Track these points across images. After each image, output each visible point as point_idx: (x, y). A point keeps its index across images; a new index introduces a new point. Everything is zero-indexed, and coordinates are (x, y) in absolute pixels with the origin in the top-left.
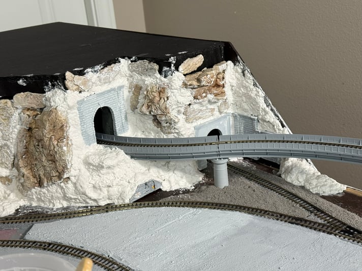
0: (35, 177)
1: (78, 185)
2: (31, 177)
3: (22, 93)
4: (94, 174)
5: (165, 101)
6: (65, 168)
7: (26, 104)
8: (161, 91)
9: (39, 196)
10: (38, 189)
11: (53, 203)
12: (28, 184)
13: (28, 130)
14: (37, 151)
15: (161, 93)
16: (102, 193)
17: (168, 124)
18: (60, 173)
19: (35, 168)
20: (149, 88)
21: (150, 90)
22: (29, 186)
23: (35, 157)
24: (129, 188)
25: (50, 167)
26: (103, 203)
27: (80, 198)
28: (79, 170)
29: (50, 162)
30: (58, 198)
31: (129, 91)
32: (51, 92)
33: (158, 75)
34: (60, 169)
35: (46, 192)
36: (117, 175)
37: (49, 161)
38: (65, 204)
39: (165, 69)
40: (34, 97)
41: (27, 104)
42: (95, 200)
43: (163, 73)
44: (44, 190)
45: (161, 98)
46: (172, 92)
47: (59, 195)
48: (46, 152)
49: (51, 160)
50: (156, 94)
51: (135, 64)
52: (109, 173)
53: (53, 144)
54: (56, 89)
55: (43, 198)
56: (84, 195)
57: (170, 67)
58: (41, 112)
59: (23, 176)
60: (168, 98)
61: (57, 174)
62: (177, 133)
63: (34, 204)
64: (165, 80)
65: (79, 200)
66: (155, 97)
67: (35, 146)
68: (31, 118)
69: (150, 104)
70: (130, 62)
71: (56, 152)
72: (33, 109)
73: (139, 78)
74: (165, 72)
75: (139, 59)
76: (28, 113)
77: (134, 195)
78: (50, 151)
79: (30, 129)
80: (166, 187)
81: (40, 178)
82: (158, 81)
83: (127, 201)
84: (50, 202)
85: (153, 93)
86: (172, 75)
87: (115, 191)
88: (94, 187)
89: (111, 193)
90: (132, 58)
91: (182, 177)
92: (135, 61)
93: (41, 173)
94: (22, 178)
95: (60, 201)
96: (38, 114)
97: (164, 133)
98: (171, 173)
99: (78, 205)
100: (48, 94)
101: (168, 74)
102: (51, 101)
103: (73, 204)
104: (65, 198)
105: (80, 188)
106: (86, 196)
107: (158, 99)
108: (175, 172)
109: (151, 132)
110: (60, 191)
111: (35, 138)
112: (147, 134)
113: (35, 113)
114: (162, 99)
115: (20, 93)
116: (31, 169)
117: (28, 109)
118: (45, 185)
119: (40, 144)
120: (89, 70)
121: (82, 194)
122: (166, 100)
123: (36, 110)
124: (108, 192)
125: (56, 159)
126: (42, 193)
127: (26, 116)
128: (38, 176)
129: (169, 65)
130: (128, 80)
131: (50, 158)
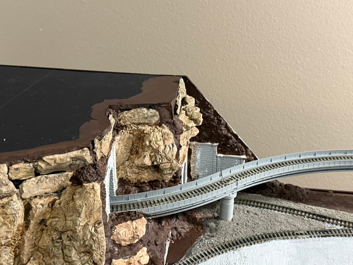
3: (33, 178)
5: (170, 148)
7: (38, 191)
8: (166, 138)
13: (40, 223)
15: (166, 141)
17: (171, 171)
18: (96, 264)
21: (154, 139)
23: (51, 254)
25: (81, 261)
29: (82, 255)
37: (80, 254)
40: (50, 180)
41: (40, 190)
48: (77, 244)
49: (83, 252)
50: (161, 143)
51: (129, 113)
53: (90, 231)
58: (59, 196)
60: (173, 144)
66: (159, 146)
67: (53, 240)
68: (46, 206)
69: (153, 154)
71: (94, 241)
72: (47, 195)
76: (42, 202)
78: (85, 242)
79: (43, 222)
85: (158, 142)
96: (55, 201)
107: (162, 147)
111: (56, 230)
113: (52, 199)
114: (167, 146)
117: (41, 197)
119: (64, 237)
123: (51, 195)
125: (94, 248)
127: (38, 206)
131: (82, 249)
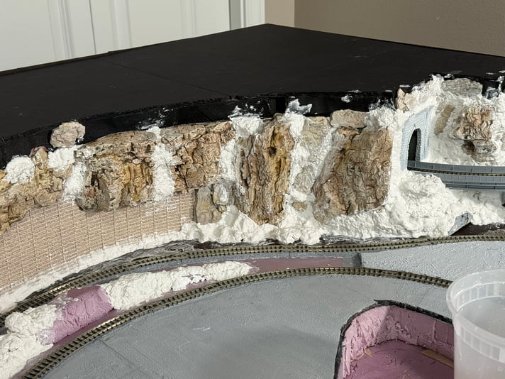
0: (343, 202)
1: (394, 214)
2: (338, 203)
3: (342, 111)
4: (412, 202)
5: (488, 125)
6: (385, 194)
7: (344, 123)
8: (485, 113)
9: (344, 225)
10: (344, 217)
11: (361, 233)
12: (333, 211)
13: (341, 151)
14: (349, 175)
15: (484, 116)
16: (418, 224)
17: (486, 151)
18: (378, 200)
19: (344, 193)
20: (470, 110)
21: (470, 111)
22: (335, 212)
23: (344, 181)
24: (446, 220)
25: (366, 193)
26: (416, 235)
27: (393, 228)
28: (395, 197)
29: (368, 188)
30: (368, 228)
31: (436, 113)
32: (376, 110)
33: (480, 96)
34: (379, 195)
35: (354, 220)
36: (434, 205)
38: (374, 234)
39: (490, 89)
40: (355, 116)
41: (346, 123)
42: (410, 232)
43: (487, 94)
44: (352, 218)
45: (483, 122)
46: (497, 116)
47: (370, 224)
48: (365, 176)
49: (369, 186)
50: (478, 117)
51: (452, 83)
52: (427, 202)
53: (377, 167)
54: (383, 108)
55: (349, 227)
56: (401, 225)
57: (497, 87)
58: (360, 132)
59: (329, 202)
60: (492, 122)
61: (375, 200)
62: (491, 161)
63: (336, 233)
64: (489, 101)
65: (392, 231)
66: (476, 120)
67: (347, 169)
68: (348, 138)
69: (468, 127)
70: (443, 80)
71: (379, 176)
72: (351, 128)
73: (455, 97)
74: (490, 92)
75: (456, 76)
76: (345, 132)
77: (453, 228)
78: (371, 175)
79: (343, 151)
80: (476, 221)
81: (350, 205)
82: (481, 103)
83: (446, 234)
84: (356, 231)
85: (475, 116)
86: (497, 96)
87: (431, 222)
88: (412, 217)
89: (427, 224)
90: (446, 75)
91: (493, 211)
92: (451, 79)
93: (352, 199)
94: (327, 204)
95: (369, 231)
96: (355, 135)
97: (476, 161)
98: (482, 206)
99: (388, 236)
100: (373, 113)
101: (493, 95)
102: (379, 120)
103: (383, 235)
104: (377, 227)
105: (397, 217)
106: (403, 226)
107: (479, 122)
108: (487, 205)
109: (459, 159)
110: (371, 220)
111: (351, 160)
112: (451, 161)
113: (353, 133)
114: (485, 122)
115: (339, 110)
116: (338, 194)
117: (345, 129)
118: (355, 213)
119: (356, 168)
120: (416, 87)
121: (398, 224)
122: (489, 123)
123: (354, 129)
124: (424, 223)
125: (378, 184)
126: (349, 221)
127: (342, 135)
128: (347, 203)
129: (496, 85)
130: (438, 99)
131: (369, 183)
